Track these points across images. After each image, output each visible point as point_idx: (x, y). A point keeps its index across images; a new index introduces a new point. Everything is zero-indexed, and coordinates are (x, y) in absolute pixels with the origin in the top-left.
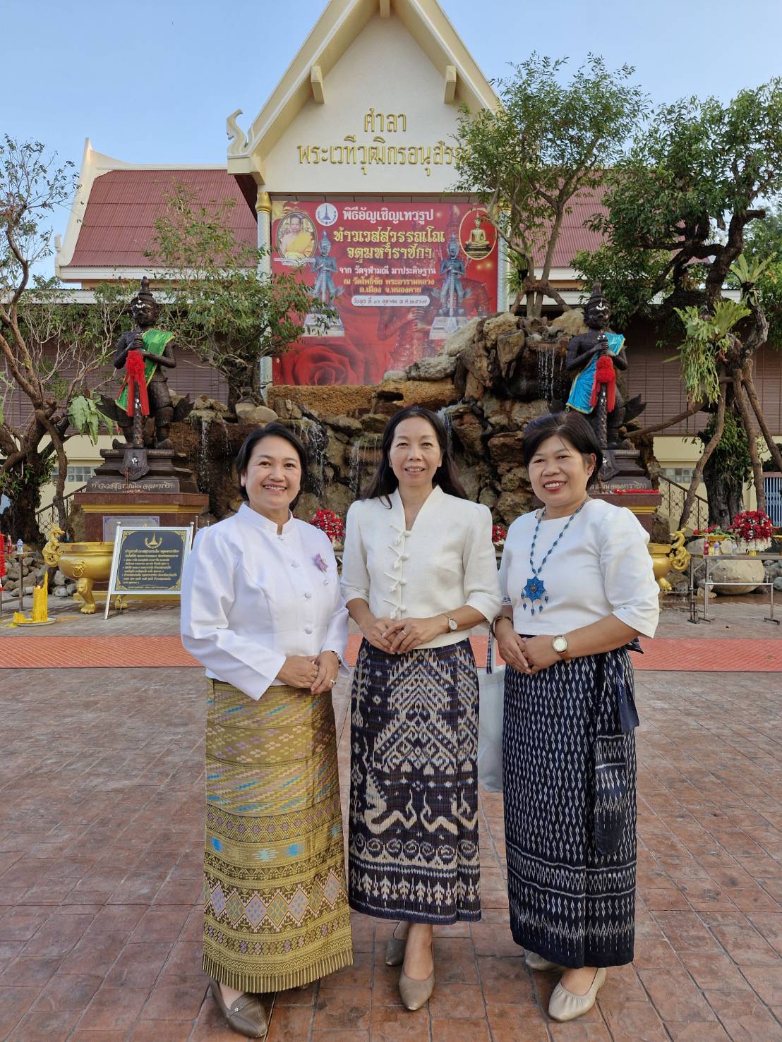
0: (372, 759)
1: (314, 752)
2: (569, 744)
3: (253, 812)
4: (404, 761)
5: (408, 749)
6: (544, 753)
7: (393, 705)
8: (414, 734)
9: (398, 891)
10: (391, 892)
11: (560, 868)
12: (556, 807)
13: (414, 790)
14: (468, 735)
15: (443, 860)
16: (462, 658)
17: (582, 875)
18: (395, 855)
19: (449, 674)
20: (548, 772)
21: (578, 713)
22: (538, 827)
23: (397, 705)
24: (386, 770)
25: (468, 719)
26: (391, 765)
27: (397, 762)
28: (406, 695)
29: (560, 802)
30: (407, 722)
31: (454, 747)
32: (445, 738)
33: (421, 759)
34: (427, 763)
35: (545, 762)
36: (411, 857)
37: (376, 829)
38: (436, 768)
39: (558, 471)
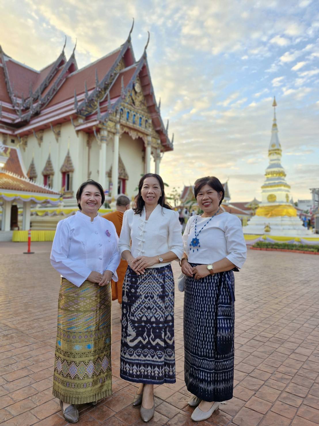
0: (130, 315)
1: (100, 308)
2: (209, 308)
3: (73, 330)
4: (143, 316)
5: (145, 311)
6: (199, 312)
7: (139, 293)
8: (147, 304)
9: (140, 371)
10: (137, 371)
11: (204, 359)
12: (203, 334)
13: (147, 328)
14: (169, 305)
15: (158, 357)
16: (168, 273)
17: (213, 362)
18: (139, 356)
19: (162, 280)
20: (201, 320)
21: (213, 295)
22: (196, 343)
23: (141, 293)
24: (136, 319)
25: (170, 298)
26: (138, 317)
27: (140, 316)
28: (145, 288)
29: (205, 332)
30: (145, 299)
31: (163, 310)
32: (160, 306)
33: (150, 314)
34: (152, 317)
35: (199, 316)
36: (145, 356)
37: (132, 344)
38: (156, 319)
39: (208, 198)
